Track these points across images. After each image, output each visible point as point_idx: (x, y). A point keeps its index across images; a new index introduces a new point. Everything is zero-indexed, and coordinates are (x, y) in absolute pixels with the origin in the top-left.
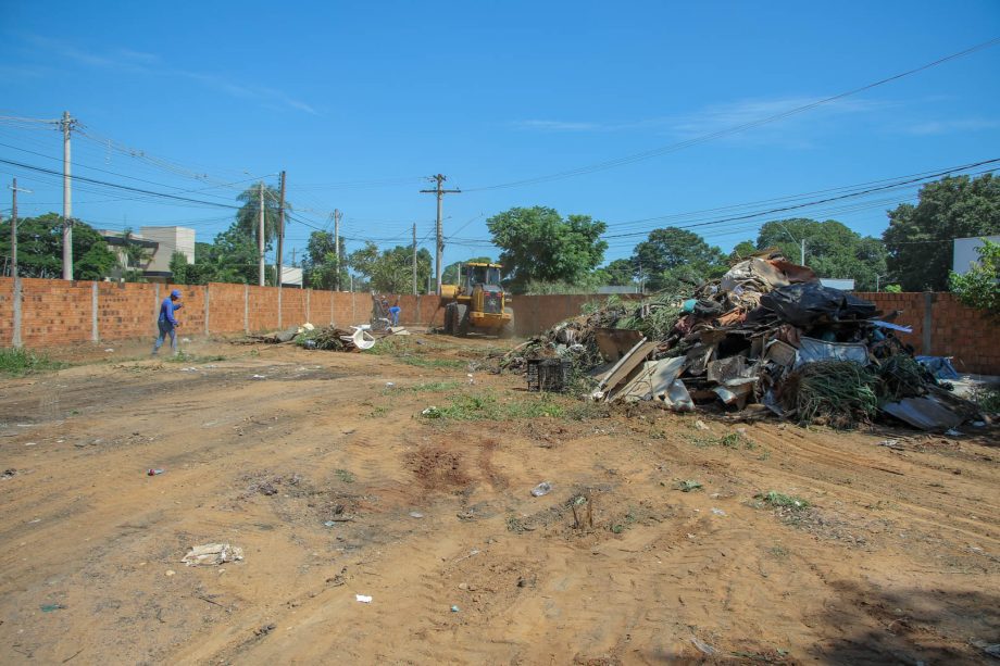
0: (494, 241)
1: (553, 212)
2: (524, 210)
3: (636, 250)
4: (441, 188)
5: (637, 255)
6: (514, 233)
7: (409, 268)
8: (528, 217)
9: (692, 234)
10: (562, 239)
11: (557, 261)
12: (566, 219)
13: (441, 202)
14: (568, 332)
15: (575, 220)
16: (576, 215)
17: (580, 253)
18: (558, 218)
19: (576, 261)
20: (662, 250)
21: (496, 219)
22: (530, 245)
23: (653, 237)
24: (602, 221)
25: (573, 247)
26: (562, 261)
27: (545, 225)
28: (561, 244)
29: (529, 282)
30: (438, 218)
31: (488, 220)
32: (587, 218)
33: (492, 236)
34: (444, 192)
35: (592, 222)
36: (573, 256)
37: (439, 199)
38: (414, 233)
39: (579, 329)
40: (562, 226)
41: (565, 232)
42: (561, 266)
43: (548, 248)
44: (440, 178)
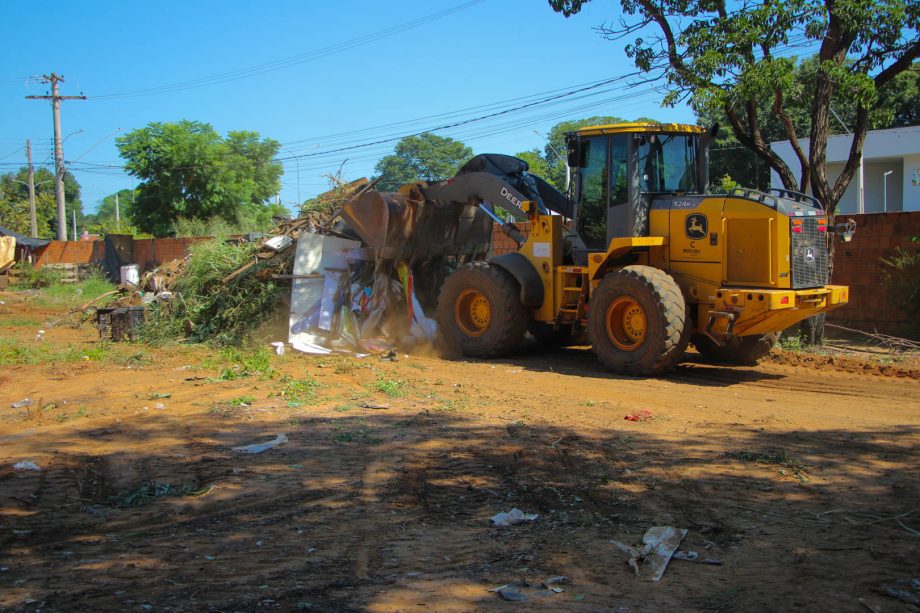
0: (127, 168)
1: (206, 128)
2: (165, 127)
3: (378, 167)
4: (57, 93)
5: (380, 174)
6: (154, 156)
7: (25, 204)
8: (170, 136)
9: (456, 143)
10: (217, 163)
11: (211, 193)
12: (225, 137)
13: (58, 112)
14: (156, 279)
15: (240, 138)
16: (239, 130)
17: (244, 181)
18: (214, 136)
19: (237, 192)
20: (415, 167)
21: (129, 139)
22: (175, 172)
23: (401, 150)
24: (272, 139)
25: (233, 173)
26: (219, 193)
27: (192, 147)
28: (215, 171)
29: (176, 221)
30: (55, 134)
31: (118, 140)
32: (253, 136)
33: (125, 162)
34: (60, 98)
35: (261, 141)
36: (233, 186)
37: (54, 108)
38: (28, 155)
39: (169, 275)
40: (219, 147)
41: (220, 156)
42: (217, 199)
43: (199, 175)
44: (54, 79)
